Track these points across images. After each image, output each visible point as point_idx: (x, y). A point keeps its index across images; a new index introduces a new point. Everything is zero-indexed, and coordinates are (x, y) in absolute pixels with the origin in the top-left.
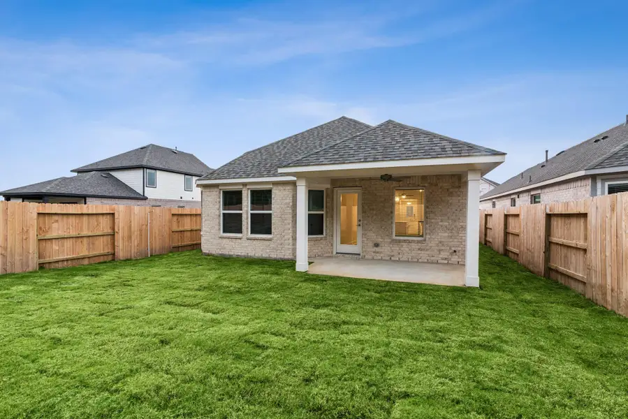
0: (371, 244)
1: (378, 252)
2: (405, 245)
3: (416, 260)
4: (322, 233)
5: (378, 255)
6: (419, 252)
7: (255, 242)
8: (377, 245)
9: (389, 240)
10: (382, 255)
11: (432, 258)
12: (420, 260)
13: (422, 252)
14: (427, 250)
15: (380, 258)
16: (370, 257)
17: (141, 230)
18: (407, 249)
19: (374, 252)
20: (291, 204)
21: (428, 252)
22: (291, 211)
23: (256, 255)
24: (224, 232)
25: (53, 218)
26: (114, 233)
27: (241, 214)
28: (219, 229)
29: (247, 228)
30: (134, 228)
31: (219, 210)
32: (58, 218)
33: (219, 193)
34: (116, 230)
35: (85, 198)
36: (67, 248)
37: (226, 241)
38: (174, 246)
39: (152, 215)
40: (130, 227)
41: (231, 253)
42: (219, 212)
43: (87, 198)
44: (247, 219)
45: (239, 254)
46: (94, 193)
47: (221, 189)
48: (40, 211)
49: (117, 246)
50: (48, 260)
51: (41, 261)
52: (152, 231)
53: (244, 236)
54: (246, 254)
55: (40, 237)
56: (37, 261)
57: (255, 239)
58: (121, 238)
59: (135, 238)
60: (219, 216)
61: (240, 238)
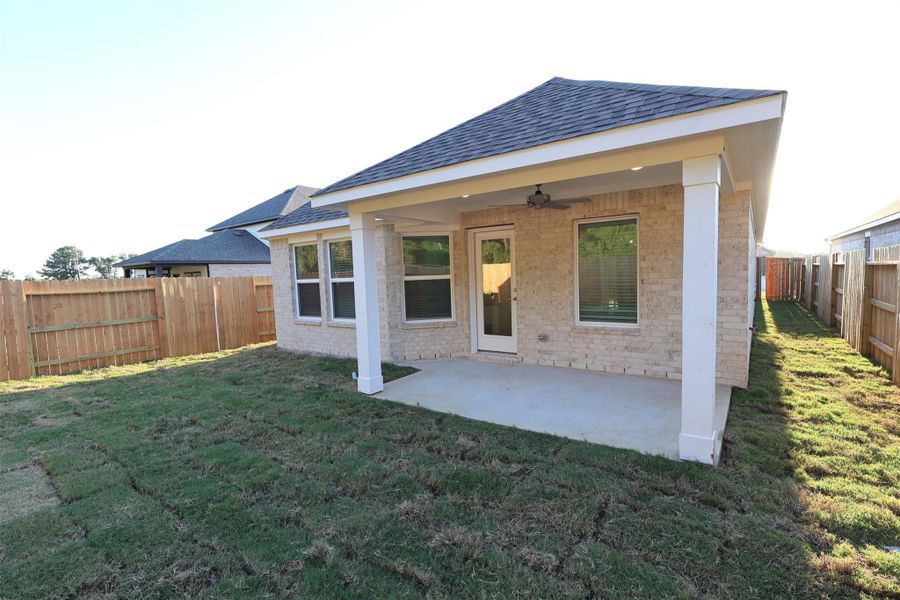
0: (533, 336)
1: (546, 352)
2: (597, 338)
3: (621, 370)
4: (448, 314)
5: (546, 357)
6: (627, 354)
7: (339, 332)
8: (543, 338)
9: (569, 329)
10: (555, 358)
11: (654, 368)
12: (628, 372)
13: (634, 354)
14: (644, 350)
15: (550, 363)
16: (533, 362)
18: (602, 348)
19: (539, 351)
20: (384, 264)
21: (645, 355)
22: (384, 277)
23: (341, 354)
24: (302, 314)
25: (54, 301)
26: (157, 318)
27: (318, 284)
28: (294, 310)
29: (328, 308)
30: (191, 309)
31: (291, 277)
32: (61, 300)
33: (290, 250)
34: (159, 314)
35: (207, 265)
36: (81, 343)
37: (302, 329)
38: (262, 333)
39: (220, 289)
40: (183, 309)
41: (310, 349)
42: (293, 282)
43: (210, 265)
44: (327, 292)
45: (320, 351)
46: (218, 258)
47: (291, 245)
48: (30, 292)
49: (164, 338)
50: (50, 362)
51: (40, 364)
52: (221, 314)
53: (325, 322)
54: (328, 352)
55: (34, 329)
56: (32, 364)
57: (338, 327)
58: (170, 326)
59: (193, 325)
60: (293, 288)
61: (320, 325)
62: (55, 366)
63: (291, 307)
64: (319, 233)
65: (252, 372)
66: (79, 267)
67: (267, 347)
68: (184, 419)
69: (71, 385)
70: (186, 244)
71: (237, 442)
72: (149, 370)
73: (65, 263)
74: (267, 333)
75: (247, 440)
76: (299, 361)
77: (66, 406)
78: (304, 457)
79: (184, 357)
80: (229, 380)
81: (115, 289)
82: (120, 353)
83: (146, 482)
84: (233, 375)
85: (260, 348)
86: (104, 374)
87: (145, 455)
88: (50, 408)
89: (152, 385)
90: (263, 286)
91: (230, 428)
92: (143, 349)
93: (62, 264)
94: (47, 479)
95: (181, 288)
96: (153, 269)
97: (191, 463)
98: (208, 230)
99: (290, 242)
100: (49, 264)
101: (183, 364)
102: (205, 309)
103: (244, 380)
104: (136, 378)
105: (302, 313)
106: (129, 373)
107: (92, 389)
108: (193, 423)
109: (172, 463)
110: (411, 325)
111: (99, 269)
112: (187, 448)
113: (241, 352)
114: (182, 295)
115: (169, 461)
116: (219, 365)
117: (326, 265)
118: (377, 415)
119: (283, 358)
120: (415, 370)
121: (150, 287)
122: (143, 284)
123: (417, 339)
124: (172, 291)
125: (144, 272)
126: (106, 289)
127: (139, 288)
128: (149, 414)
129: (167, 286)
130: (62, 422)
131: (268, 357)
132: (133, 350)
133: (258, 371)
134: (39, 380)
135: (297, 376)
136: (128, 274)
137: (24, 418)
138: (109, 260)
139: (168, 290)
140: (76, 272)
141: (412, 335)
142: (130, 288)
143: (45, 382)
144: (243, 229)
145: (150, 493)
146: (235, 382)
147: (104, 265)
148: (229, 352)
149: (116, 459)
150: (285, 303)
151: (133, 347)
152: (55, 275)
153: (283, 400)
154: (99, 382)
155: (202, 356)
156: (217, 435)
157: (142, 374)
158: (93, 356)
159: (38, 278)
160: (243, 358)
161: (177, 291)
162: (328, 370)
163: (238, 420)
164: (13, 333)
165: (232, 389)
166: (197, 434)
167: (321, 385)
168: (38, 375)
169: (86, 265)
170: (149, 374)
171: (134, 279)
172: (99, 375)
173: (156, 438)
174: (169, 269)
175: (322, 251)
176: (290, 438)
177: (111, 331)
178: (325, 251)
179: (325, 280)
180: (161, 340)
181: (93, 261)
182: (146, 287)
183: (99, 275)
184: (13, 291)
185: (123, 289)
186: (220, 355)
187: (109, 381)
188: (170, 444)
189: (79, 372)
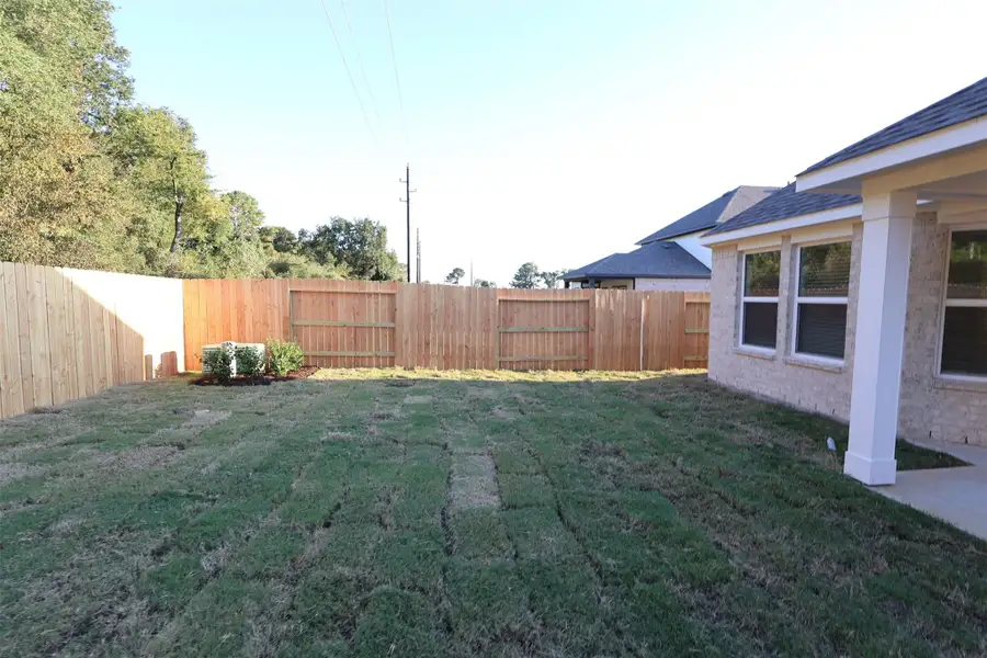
17: (629, 328)
24: (746, 342)
25: (516, 306)
26: (588, 328)
27: (776, 305)
28: (736, 335)
29: (788, 338)
30: (619, 323)
31: (737, 295)
32: (521, 306)
33: (740, 259)
34: (591, 325)
35: (633, 279)
36: (530, 345)
37: (744, 361)
38: (688, 358)
39: (648, 302)
40: (611, 322)
41: (755, 390)
42: (738, 300)
43: (636, 280)
44: (789, 315)
45: (768, 393)
46: (644, 273)
47: (742, 252)
48: (501, 298)
49: (592, 350)
50: (509, 358)
51: (503, 359)
52: (647, 331)
53: (781, 357)
54: (782, 399)
55: (502, 329)
56: (497, 358)
57: (801, 365)
58: (598, 338)
59: (619, 339)
60: (737, 307)
61: (773, 359)
62: (511, 362)
63: (732, 331)
64: (786, 235)
65: (680, 405)
66: (534, 280)
67: (694, 376)
68: (608, 445)
69: (520, 382)
70: (617, 257)
71: (666, 496)
72: (577, 379)
73: (526, 277)
74: (694, 358)
75: (678, 498)
76: (738, 401)
77: (515, 402)
78: (762, 557)
79: (608, 372)
80: (654, 409)
81: (559, 299)
82: (557, 358)
83: (571, 514)
84: (659, 403)
85: (687, 376)
86: (543, 377)
87: (571, 478)
88: (505, 400)
89: (579, 396)
90: (695, 304)
91: (657, 473)
92: (574, 357)
93: (524, 276)
94: (494, 473)
95: (611, 301)
96: (587, 282)
97: (615, 506)
98: (637, 244)
99: (740, 249)
100: (517, 278)
101: (607, 379)
102: (631, 326)
103: (670, 413)
104: (566, 385)
105: (747, 340)
106: (562, 380)
107: (534, 390)
108: (617, 453)
109: (595, 499)
110: (951, 382)
111: (547, 282)
112: (610, 484)
113: (665, 377)
114: (612, 308)
115: (592, 495)
116: (641, 387)
117: (792, 279)
118: (892, 528)
119: (717, 395)
120: (955, 462)
121: (586, 298)
122: (579, 294)
123: (964, 409)
124: (603, 303)
125: (579, 285)
126: (551, 298)
127: (576, 298)
128: (577, 429)
129: (600, 297)
130: (511, 417)
131: (697, 389)
132: (567, 358)
133: (687, 405)
134: (501, 372)
135: (738, 424)
136: (567, 285)
137: (487, 406)
138: (554, 275)
139: (600, 304)
140: (532, 284)
141: (952, 399)
142: (570, 298)
143: (504, 376)
144: (672, 240)
145: (573, 530)
146: (660, 413)
147: (550, 278)
148: (652, 374)
149: (546, 473)
150: (724, 326)
151: (567, 354)
152: (519, 286)
153: (722, 454)
154: (538, 383)
155: (623, 373)
156: (643, 478)
157: (572, 383)
158: (537, 358)
159: (509, 287)
160: (667, 384)
161: (608, 304)
162: (783, 424)
163: (664, 465)
164: (488, 330)
165: (657, 420)
166: (620, 469)
167: (776, 445)
168: (500, 368)
169: (539, 278)
170: (577, 384)
171: (573, 290)
172: (539, 377)
173: (581, 460)
174: (599, 282)
175: (788, 260)
176: (739, 518)
177: (552, 336)
178: (792, 259)
179: (788, 299)
180: (590, 351)
181: (544, 275)
182: (582, 298)
183: (546, 286)
184: (492, 296)
185: (564, 299)
186: (642, 376)
187: (546, 383)
188: (594, 472)
189: (525, 371)
